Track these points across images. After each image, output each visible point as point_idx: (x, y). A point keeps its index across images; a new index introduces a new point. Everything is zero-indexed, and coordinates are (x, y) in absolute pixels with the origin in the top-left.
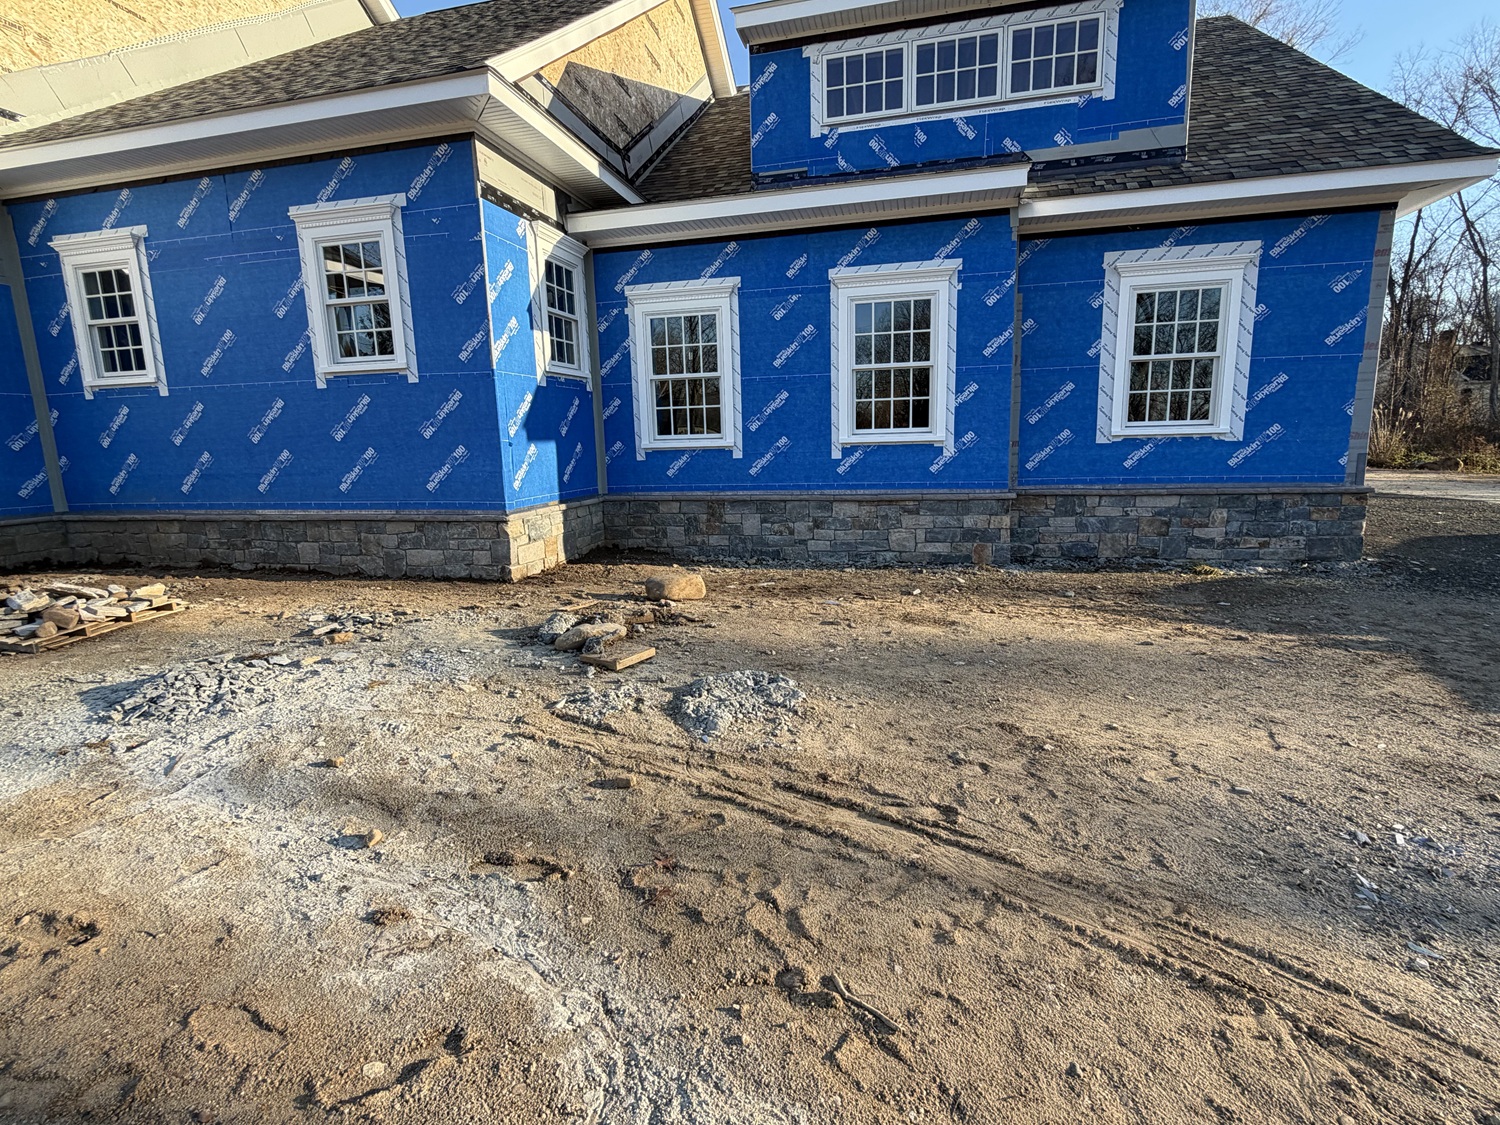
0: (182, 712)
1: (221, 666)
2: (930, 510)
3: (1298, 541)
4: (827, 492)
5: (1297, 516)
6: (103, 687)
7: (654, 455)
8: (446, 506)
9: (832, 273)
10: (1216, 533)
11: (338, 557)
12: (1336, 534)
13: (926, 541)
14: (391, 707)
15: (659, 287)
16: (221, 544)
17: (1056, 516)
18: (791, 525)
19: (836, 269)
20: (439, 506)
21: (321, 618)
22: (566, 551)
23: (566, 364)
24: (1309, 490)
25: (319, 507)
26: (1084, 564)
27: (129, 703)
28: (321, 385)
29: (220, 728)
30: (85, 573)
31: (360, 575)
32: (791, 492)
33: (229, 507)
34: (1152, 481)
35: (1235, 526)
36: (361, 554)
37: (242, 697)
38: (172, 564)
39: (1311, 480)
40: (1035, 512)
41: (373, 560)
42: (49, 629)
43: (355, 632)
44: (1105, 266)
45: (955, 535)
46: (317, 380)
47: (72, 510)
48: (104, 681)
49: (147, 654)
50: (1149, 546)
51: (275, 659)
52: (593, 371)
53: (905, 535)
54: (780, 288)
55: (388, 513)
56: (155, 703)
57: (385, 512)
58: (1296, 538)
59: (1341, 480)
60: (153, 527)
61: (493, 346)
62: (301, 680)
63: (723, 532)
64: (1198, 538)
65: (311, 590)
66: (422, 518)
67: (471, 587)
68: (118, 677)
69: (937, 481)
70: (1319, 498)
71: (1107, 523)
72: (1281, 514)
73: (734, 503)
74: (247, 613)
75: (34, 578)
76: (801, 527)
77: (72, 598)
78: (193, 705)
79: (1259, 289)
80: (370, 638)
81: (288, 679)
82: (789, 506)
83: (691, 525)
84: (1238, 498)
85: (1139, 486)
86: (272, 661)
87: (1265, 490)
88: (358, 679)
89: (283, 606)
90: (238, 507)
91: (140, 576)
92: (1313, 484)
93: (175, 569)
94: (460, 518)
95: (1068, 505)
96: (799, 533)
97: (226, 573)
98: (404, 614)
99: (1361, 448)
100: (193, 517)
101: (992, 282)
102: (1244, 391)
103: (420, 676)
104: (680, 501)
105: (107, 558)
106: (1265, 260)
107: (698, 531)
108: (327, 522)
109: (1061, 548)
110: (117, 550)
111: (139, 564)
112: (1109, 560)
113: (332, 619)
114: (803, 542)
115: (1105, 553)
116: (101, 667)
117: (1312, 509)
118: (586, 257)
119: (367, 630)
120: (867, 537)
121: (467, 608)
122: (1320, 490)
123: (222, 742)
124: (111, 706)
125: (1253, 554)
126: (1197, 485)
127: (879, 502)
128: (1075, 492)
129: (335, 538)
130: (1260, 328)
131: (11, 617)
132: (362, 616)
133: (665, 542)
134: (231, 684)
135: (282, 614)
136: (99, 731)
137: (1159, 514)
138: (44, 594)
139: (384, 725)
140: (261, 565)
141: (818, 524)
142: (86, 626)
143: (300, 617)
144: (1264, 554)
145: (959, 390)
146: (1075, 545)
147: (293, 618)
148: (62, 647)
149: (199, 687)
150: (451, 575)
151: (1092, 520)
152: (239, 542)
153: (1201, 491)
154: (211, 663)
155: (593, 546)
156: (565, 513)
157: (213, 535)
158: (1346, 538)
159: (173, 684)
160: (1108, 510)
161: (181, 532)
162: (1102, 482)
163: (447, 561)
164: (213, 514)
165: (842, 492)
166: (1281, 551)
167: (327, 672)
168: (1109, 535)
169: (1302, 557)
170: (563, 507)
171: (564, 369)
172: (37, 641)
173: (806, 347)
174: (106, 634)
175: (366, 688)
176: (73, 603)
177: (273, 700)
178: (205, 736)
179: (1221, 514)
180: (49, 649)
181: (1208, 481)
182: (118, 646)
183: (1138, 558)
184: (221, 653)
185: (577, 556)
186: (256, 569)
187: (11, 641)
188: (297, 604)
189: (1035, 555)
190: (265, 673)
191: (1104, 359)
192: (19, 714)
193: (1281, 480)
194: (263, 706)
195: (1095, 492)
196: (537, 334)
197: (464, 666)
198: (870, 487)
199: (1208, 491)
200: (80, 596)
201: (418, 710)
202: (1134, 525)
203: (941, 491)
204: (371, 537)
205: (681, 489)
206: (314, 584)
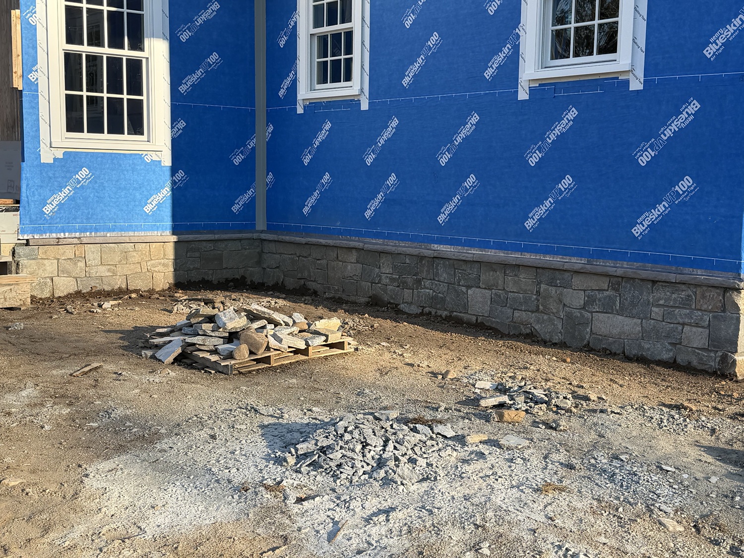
0: (347, 470)
1: (387, 425)
6: (280, 424)
8: (655, 260)
11: (510, 311)
14: (569, 524)
16: (392, 280)
20: (644, 258)
21: (488, 385)
25: (500, 247)
27: (303, 448)
28: (523, 95)
29: (381, 499)
30: (272, 296)
31: (532, 338)
33: (405, 238)
36: (537, 310)
37: (405, 469)
38: (344, 297)
41: (550, 320)
42: (242, 352)
43: (526, 411)
46: (520, 89)
47: (270, 228)
48: (282, 417)
49: (319, 395)
51: (439, 428)
55: (577, 262)
56: (324, 453)
57: (574, 260)
60: (333, 254)
62: (465, 461)
65: (478, 348)
66: (620, 272)
67: (675, 378)
68: (294, 416)
74: (412, 365)
75: (233, 297)
77: (263, 322)
78: (358, 464)
80: (544, 423)
81: (451, 456)
86: (436, 430)
88: (530, 476)
89: (448, 363)
90: (414, 239)
91: (316, 306)
93: (347, 302)
94: (672, 277)
97: (393, 314)
98: (587, 399)
100: (370, 247)
103: (607, 491)
105: (290, 283)
108: (505, 266)
110: (299, 275)
111: (315, 293)
113: (501, 389)
116: (280, 401)
119: (541, 411)
121: (670, 406)
123: (382, 518)
124: (286, 447)
129: (511, 287)
131: (217, 334)
132: (535, 391)
134: (395, 448)
135: (447, 372)
136: (274, 472)
138: (243, 314)
139: (560, 547)
140: (427, 310)
142: (272, 353)
143: (465, 380)
147: (458, 380)
148: (250, 372)
149: (365, 445)
150: (647, 354)
152: (410, 280)
154: (376, 418)
157: (386, 268)
159: (342, 436)
161: (358, 262)
163: (645, 334)
164: (391, 245)
167: (495, 457)
172: (233, 362)
174: (286, 366)
175: (537, 490)
176: (264, 327)
177: (436, 479)
178: (367, 504)
180: (240, 373)
182: (294, 381)
184: (385, 408)
186: (422, 314)
187: (214, 358)
188: (462, 364)
190: (429, 443)
192: (213, 437)
194: (425, 485)
197: (665, 491)
200: (271, 321)
201: (602, 539)
204: (553, 290)
206: (481, 341)
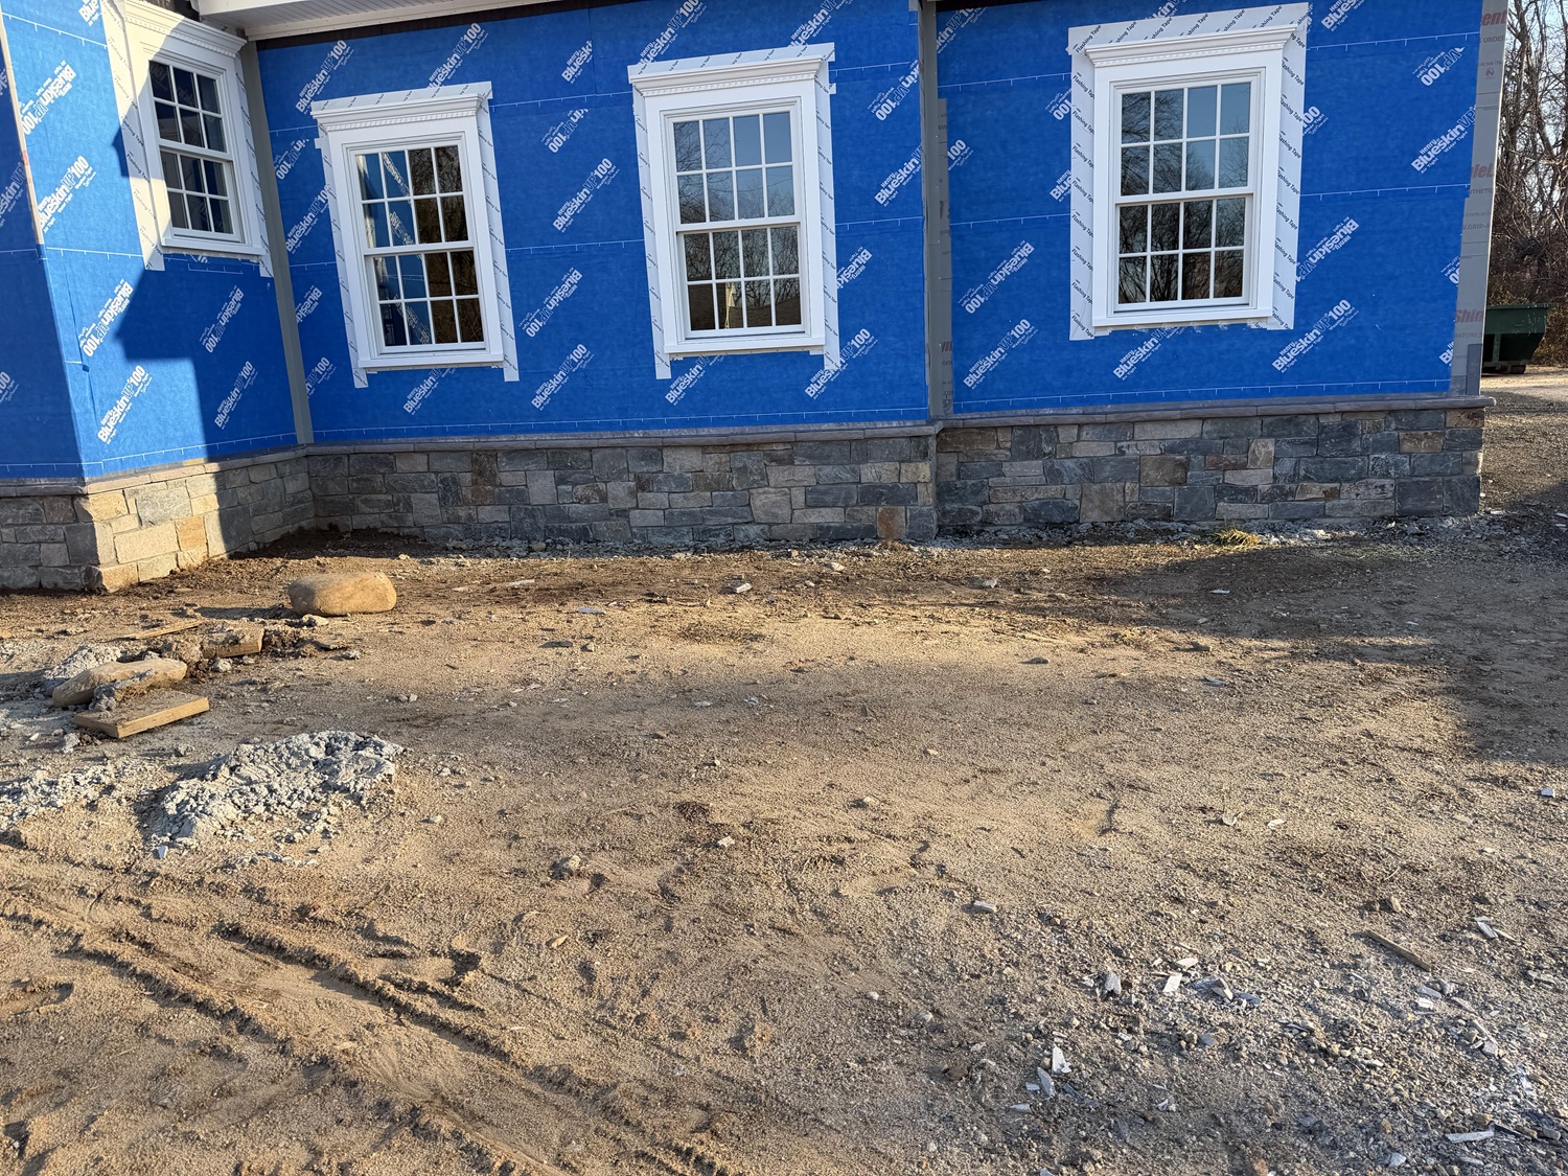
2: (810, 457)
3: (1383, 487)
4: (654, 432)
5: (1380, 446)
7: (380, 377)
9: (634, 73)
10: (1258, 477)
12: (1438, 474)
13: (808, 506)
15: (366, 102)
17: (1013, 459)
18: (602, 486)
19: (639, 66)
22: (226, 537)
23: (213, 234)
24: (1395, 405)
26: (1058, 535)
32: (598, 434)
34: (1158, 398)
35: (1287, 465)
39: (1400, 389)
40: (980, 454)
44: (1070, 50)
45: (849, 497)
50: (1158, 501)
52: (274, 246)
53: (773, 498)
54: (556, 99)
58: (1379, 482)
59: (1445, 387)
61: (36, 208)
63: (499, 501)
64: (1232, 487)
69: (818, 410)
70: (1411, 417)
71: (1091, 468)
72: (1356, 445)
73: (513, 453)
76: (619, 491)
79: (1310, 84)
82: (597, 456)
83: (449, 491)
84: (1289, 421)
85: (1140, 406)
87: (1329, 407)
92: (1404, 395)
94: (12, 491)
95: (1032, 440)
96: (615, 498)
99: (1474, 335)
101: (884, 80)
102: (1292, 249)
104: (427, 452)
106: (1316, 34)
107: (460, 500)
109: (1023, 509)
112: (1094, 525)
114: (623, 513)
115: (1092, 515)
117: (1402, 434)
118: (243, 53)
120: (718, 502)
122: (1411, 404)
125: (1316, 510)
126: (1227, 402)
127: (732, 447)
128: (1038, 420)
130: (1314, 147)
133: (410, 519)
137: (1171, 450)
141: (643, 485)
144: (1332, 508)
145: (842, 262)
146: (1044, 503)
150: (9, 584)
151: (1069, 463)
153: (1233, 411)
155: (290, 528)
156: (218, 476)
158: (1454, 479)
160: (1093, 447)
162: (1082, 402)
165: (676, 432)
166: (1358, 503)
168: (1096, 487)
169: (1389, 511)
170: (214, 467)
171: (204, 243)
173: (603, 196)
179: (1265, 448)
181: (1243, 395)
183: (1140, 521)
185: (253, 546)
189: (985, 523)
191: (1077, 204)
193: (1353, 390)
195: (1070, 420)
196: (136, 184)
198: (717, 423)
199: (1241, 411)
202: (1132, 469)
203: (825, 426)
205: (429, 433)
